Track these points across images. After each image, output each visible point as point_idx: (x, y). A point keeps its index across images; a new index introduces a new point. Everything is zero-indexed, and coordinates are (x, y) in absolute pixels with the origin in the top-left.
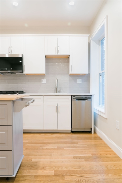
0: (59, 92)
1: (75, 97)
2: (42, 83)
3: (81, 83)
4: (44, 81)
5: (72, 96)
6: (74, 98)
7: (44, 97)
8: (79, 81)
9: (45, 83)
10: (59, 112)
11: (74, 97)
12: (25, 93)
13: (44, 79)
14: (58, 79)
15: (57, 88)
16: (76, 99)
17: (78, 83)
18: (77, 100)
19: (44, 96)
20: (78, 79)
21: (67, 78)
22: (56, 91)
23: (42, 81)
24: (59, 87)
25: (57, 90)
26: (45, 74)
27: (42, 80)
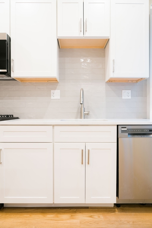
0: (87, 115)
1: (126, 129)
2: (52, 98)
3: (130, 97)
4: (56, 94)
5: (118, 126)
6: (123, 131)
7: (53, 128)
8: (127, 94)
9: (59, 98)
10: (88, 163)
11: (123, 129)
12: (18, 118)
13: (56, 91)
14: (84, 90)
15: (83, 109)
16: (127, 134)
17: (123, 98)
18: (130, 136)
19: (53, 126)
20: (123, 91)
21: (102, 88)
22: (80, 114)
23: (52, 94)
24: (85, 105)
25: (82, 113)
26: (58, 80)
27: (52, 91)
